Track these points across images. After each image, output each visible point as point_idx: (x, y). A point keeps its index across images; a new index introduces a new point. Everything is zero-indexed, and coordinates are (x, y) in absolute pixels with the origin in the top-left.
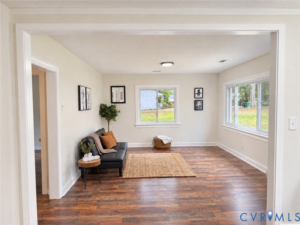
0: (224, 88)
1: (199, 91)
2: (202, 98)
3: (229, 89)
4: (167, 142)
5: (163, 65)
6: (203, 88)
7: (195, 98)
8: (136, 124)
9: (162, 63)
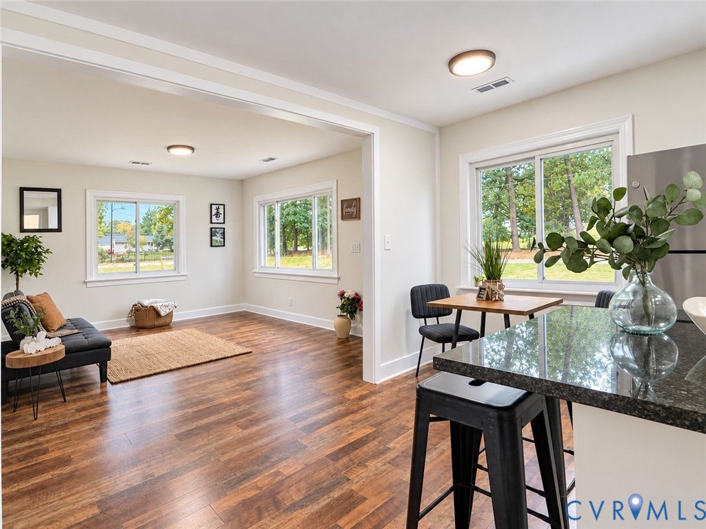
0: (256, 205)
1: (218, 209)
2: (224, 223)
3: (264, 206)
4: (168, 311)
5: (172, 151)
6: (224, 205)
7: (211, 223)
8: (88, 279)
9: (169, 148)
